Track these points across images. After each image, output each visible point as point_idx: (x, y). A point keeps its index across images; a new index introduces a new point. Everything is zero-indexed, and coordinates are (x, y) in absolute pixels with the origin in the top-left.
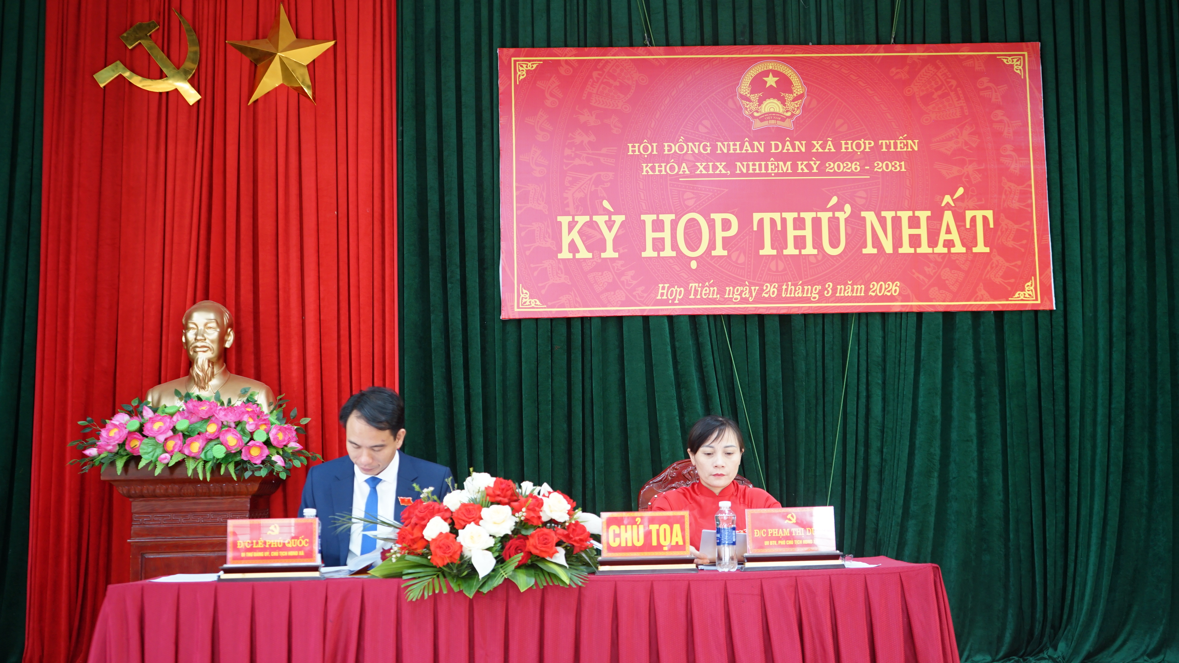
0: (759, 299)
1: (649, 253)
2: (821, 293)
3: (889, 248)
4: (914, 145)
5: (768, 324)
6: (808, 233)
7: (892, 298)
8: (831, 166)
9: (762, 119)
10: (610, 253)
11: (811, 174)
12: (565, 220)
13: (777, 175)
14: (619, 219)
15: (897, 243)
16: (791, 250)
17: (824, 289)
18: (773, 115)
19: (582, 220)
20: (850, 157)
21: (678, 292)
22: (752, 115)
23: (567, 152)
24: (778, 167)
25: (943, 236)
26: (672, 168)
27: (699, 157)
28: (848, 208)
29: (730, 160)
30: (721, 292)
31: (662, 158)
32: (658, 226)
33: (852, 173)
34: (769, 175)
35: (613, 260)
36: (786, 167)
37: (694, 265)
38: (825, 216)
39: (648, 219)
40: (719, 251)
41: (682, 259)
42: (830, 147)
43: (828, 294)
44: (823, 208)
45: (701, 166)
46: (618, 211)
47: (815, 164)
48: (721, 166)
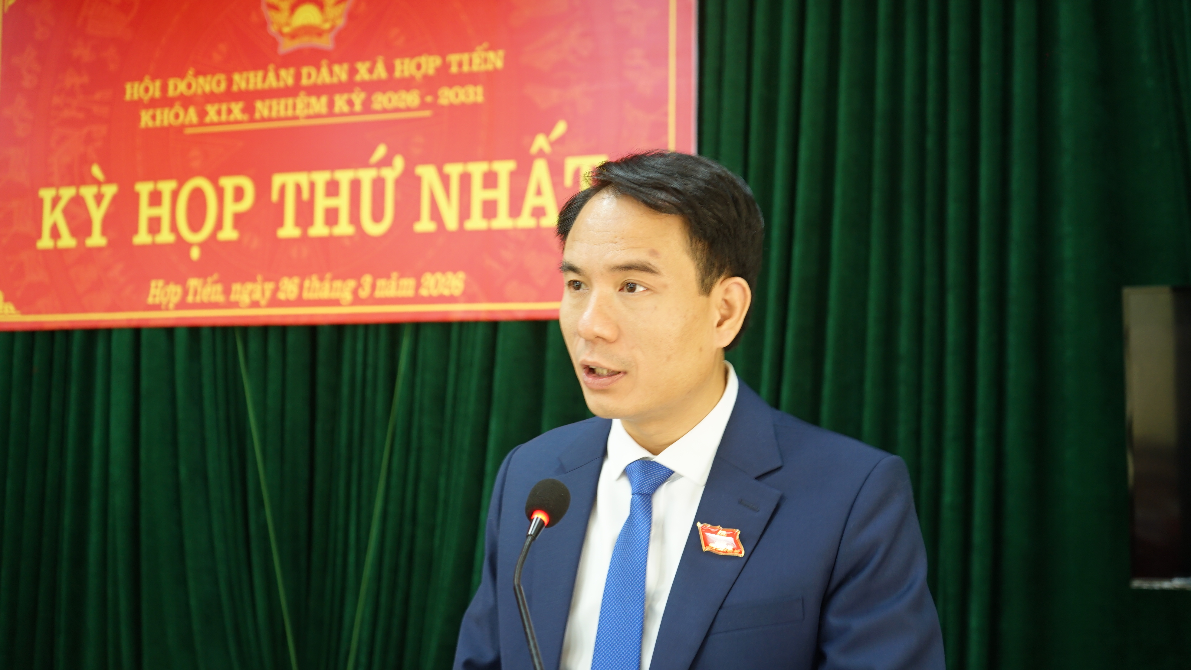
0: (274, 302)
1: (142, 238)
2: (355, 292)
3: (451, 222)
4: (496, 60)
5: (291, 338)
6: (342, 202)
7: (451, 299)
8: (380, 100)
9: (293, 35)
10: (97, 239)
11: (352, 113)
12: (47, 194)
13: (309, 117)
14: (110, 191)
15: (465, 213)
16: (319, 229)
17: (359, 285)
18: (309, 30)
19: (67, 193)
20: (407, 84)
21: (174, 291)
22: (281, 33)
23: (57, 100)
24: (308, 105)
25: (531, 201)
26: (177, 116)
27: (212, 98)
28: (399, 162)
29: (249, 98)
30: (227, 292)
31: (165, 102)
32: (155, 199)
33: (408, 109)
34: (295, 118)
35: (99, 249)
36: (319, 105)
37: (195, 253)
38: (367, 176)
39: (144, 189)
40: (229, 233)
41: (182, 245)
42: (381, 71)
43: (364, 293)
44: (365, 164)
45: (212, 110)
46: (109, 180)
47: (358, 98)
48: (237, 108)
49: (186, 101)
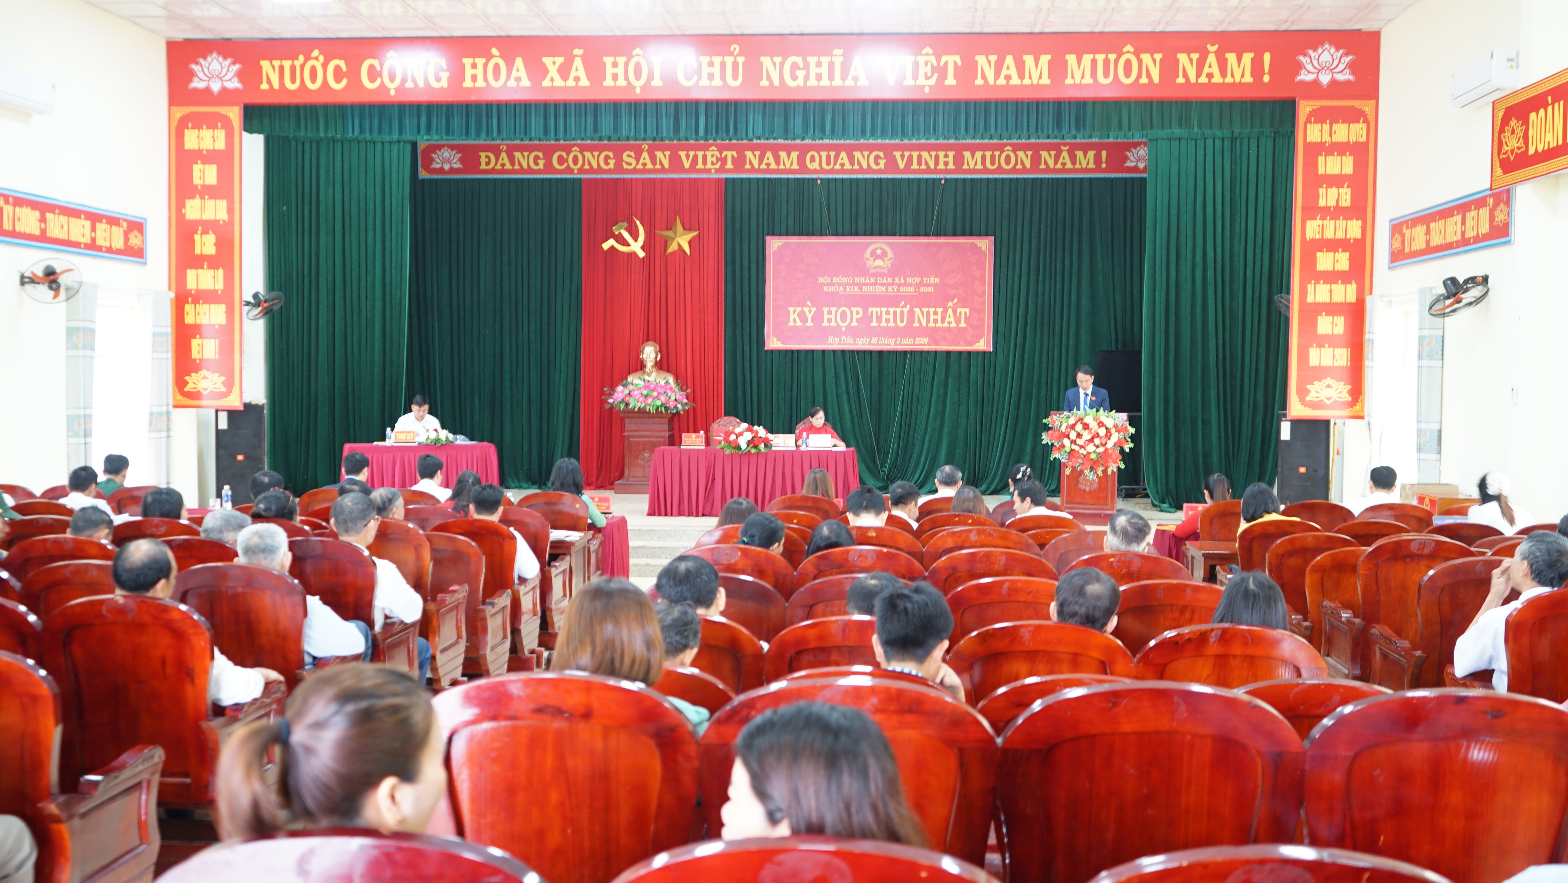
0: (870, 344)
1: (825, 324)
2: (895, 342)
3: (924, 324)
4: (937, 280)
5: (873, 355)
6: (891, 317)
7: (924, 345)
8: (902, 289)
9: (875, 268)
10: (809, 323)
11: (893, 292)
12: (791, 309)
13: (880, 292)
14: (814, 309)
15: (928, 322)
16: (884, 324)
18: (879, 267)
19: (799, 309)
20: (911, 285)
21: (837, 340)
22: (870, 267)
23: (794, 281)
24: (880, 289)
25: (947, 319)
26: (836, 289)
27: (848, 284)
28: (908, 306)
29: (860, 286)
30: (855, 340)
31: (832, 284)
32: (829, 313)
33: (911, 292)
34: (875, 292)
35: (810, 327)
36: (883, 289)
37: (844, 329)
38: (898, 310)
39: (826, 309)
40: (854, 324)
41: (839, 327)
42: (902, 281)
43: (898, 342)
44: (898, 307)
45: (848, 288)
46: (813, 306)
47: (895, 288)
48: (856, 288)
49: (839, 285)
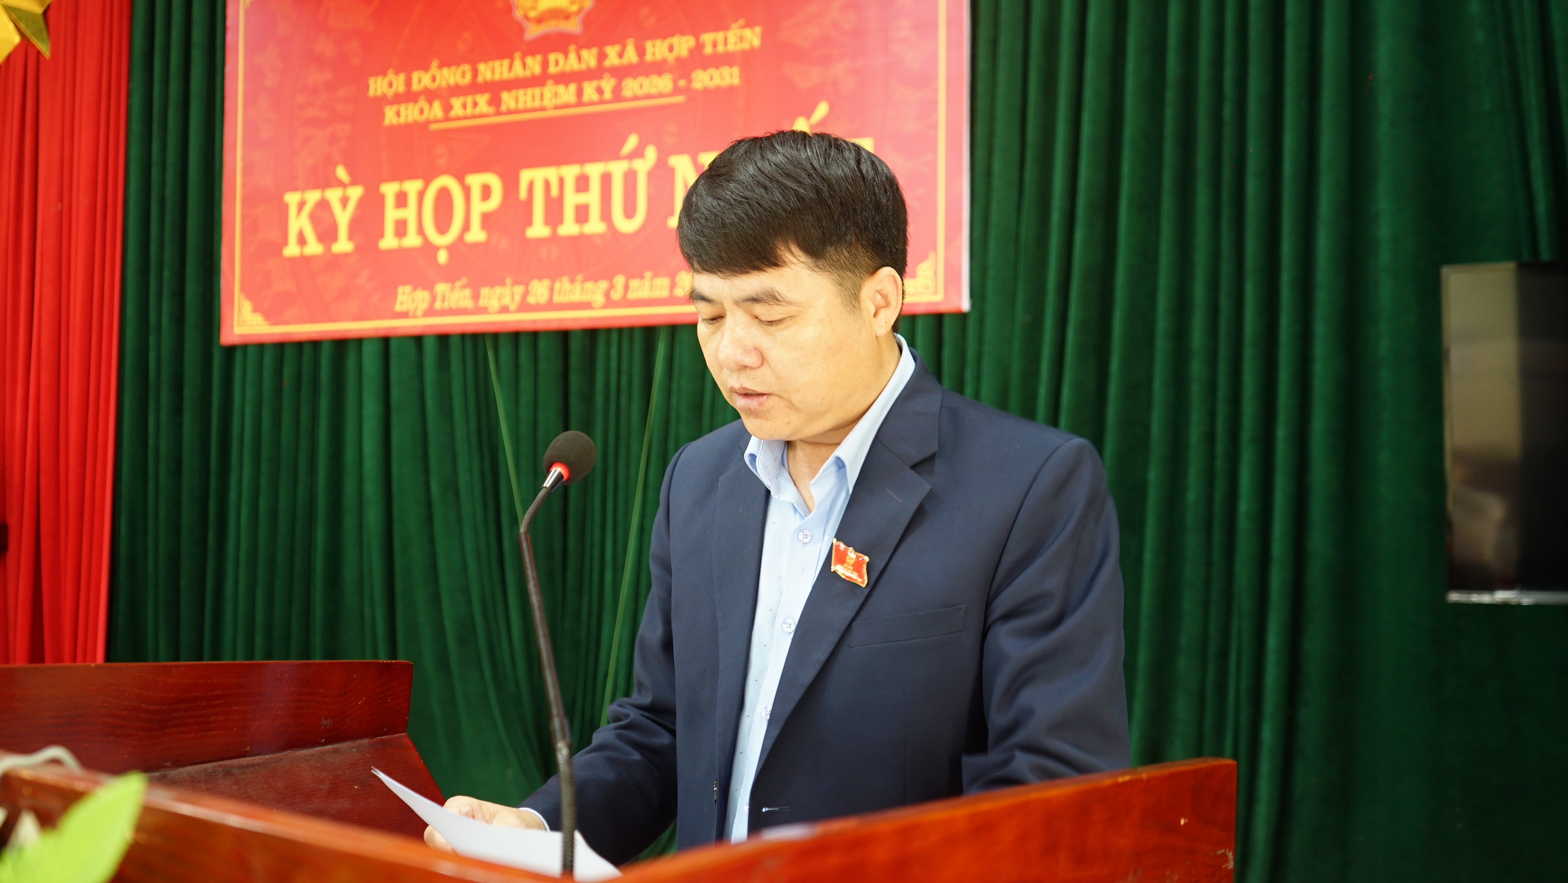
0: (524, 307)
1: (388, 242)
2: (607, 294)
4: (752, 38)
5: (542, 344)
6: (593, 198)
8: (631, 86)
9: (539, 20)
10: (343, 245)
11: (602, 102)
12: (292, 199)
13: (557, 107)
14: (356, 193)
16: (569, 228)
17: (612, 287)
18: (556, 13)
19: (313, 197)
20: (658, 68)
21: (422, 297)
22: (527, 18)
23: (300, 99)
24: (556, 95)
26: (422, 111)
27: (457, 90)
28: (651, 153)
29: (495, 89)
30: (476, 297)
31: (409, 97)
32: (401, 200)
33: (661, 95)
34: (543, 109)
35: (345, 255)
36: (567, 93)
37: (442, 257)
38: (617, 169)
39: (389, 190)
40: (476, 235)
41: (429, 249)
42: (631, 55)
43: (616, 295)
44: (616, 157)
45: (456, 103)
46: (354, 182)
47: (608, 84)
48: (483, 100)
49: (431, 95)
